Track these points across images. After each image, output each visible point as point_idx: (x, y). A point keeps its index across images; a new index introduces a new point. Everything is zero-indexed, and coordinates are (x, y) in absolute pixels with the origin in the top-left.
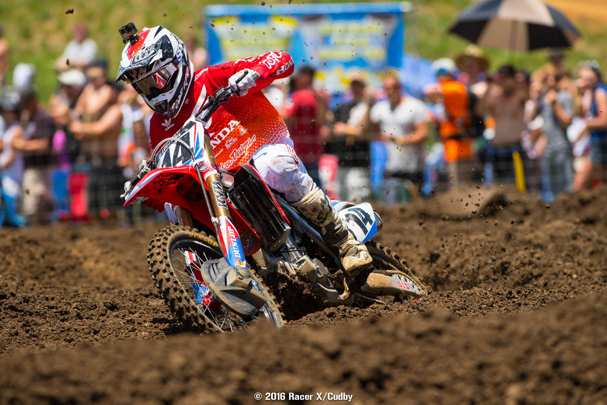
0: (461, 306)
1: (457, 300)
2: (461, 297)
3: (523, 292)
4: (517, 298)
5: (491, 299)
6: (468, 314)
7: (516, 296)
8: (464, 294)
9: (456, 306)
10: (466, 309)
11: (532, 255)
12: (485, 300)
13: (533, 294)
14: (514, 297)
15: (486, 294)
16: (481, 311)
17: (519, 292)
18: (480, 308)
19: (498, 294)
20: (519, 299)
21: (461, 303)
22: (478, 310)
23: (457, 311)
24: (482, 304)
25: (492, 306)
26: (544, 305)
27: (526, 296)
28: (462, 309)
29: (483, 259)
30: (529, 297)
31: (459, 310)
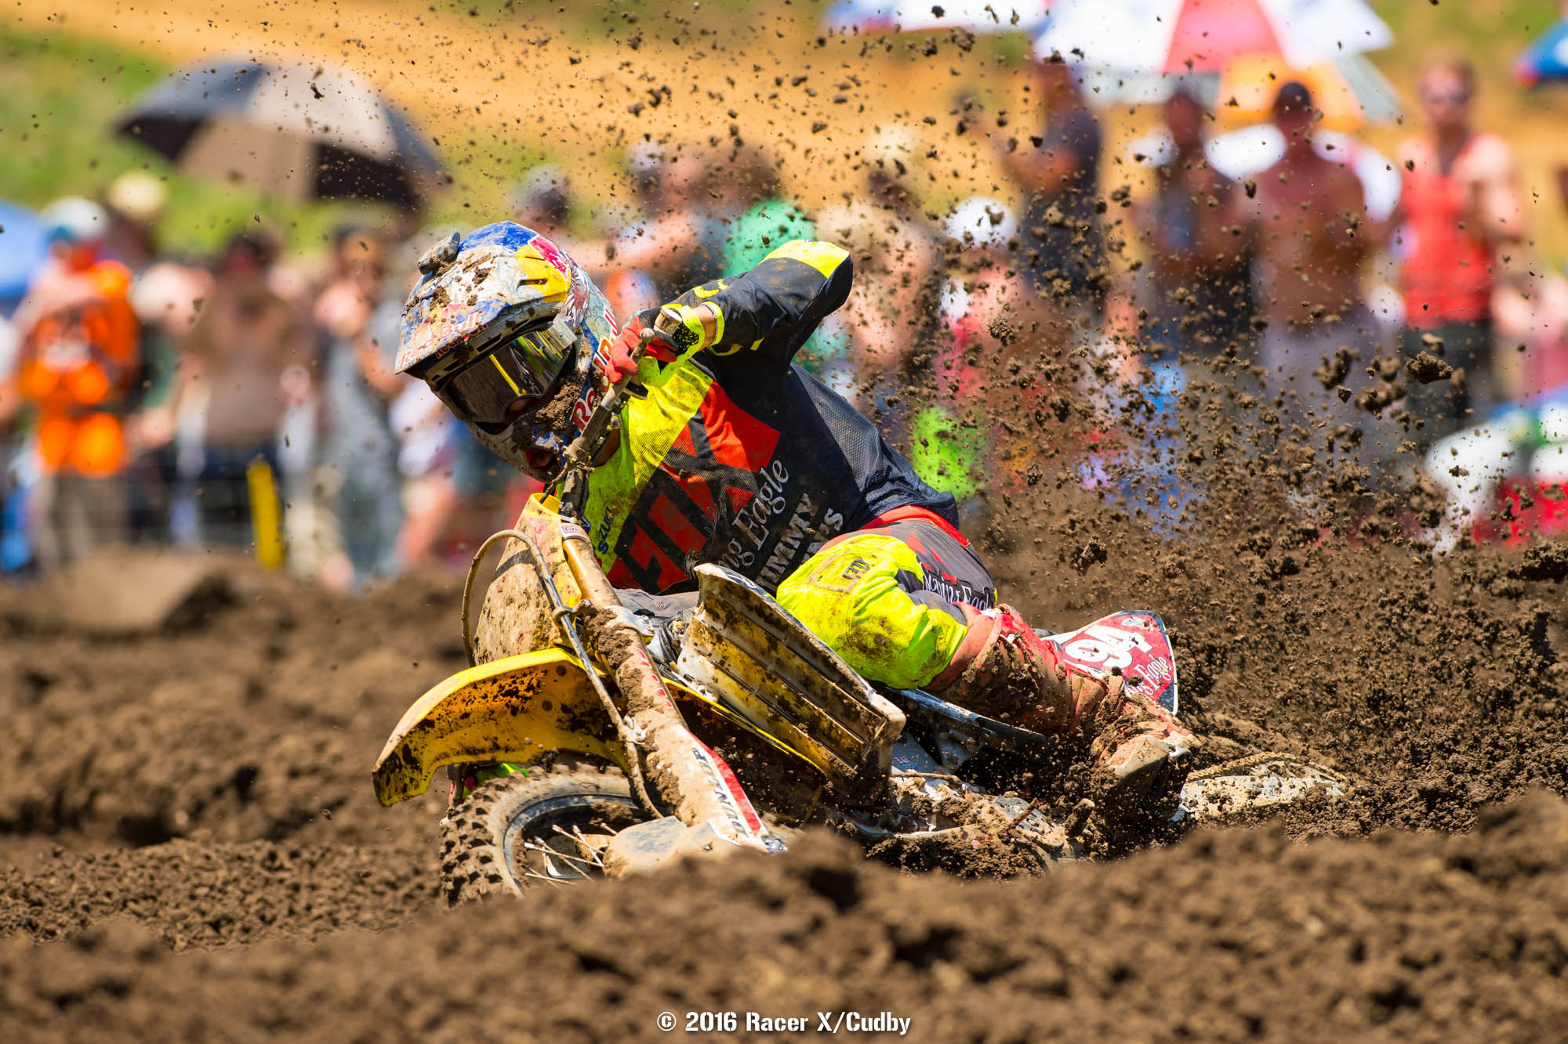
0: (141, 890)
1: (130, 874)
2: (143, 866)
3: (306, 855)
4: (289, 870)
5: (222, 874)
6: (161, 913)
7: (288, 864)
8: (151, 857)
9: (128, 890)
10: (154, 898)
11: (320, 747)
12: (205, 875)
13: (332, 860)
14: (281, 868)
15: (208, 857)
16: (194, 904)
17: (294, 855)
18: (193, 897)
19: (240, 858)
20: (296, 871)
21: (141, 881)
22: (187, 900)
23: (132, 905)
24: (197, 886)
25: (222, 891)
26: (360, 889)
27: (313, 865)
28: (145, 898)
29: (187, 755)
30: (320, 868)
31: (136, 901)
